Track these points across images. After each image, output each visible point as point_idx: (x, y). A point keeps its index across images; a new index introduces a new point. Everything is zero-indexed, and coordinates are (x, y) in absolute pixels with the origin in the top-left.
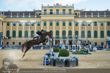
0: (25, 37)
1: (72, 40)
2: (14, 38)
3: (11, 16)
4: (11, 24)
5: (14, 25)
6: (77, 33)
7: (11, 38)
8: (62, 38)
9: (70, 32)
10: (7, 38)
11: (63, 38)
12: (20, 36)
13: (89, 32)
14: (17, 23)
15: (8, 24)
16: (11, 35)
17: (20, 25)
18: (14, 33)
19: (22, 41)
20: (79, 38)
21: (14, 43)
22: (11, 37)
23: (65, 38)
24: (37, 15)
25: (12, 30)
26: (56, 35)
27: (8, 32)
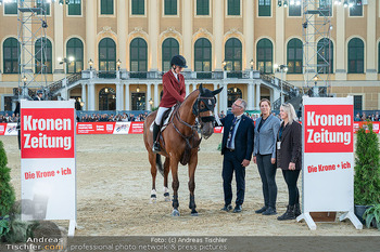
1: (246, 85)
6: (264, 50)
8: (194, 75)
9: (233, 48)
11: (200, 76)
13: (325, 47)
20: (277, 75)
23: (209, 76)
26: (164, 60)
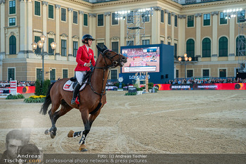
2: (207, 59)
4: (198, 22)
5: (207, 22)
7: (199, 59)
10: (190, 59)
12: (223, 52)
14: (215, 17)
15: (191, 23)
16: (198, 50)
17: (223, 21)
18: (206, 44)
19: (228, 65)
21: (206, 73)
22: (197, 57)
25: (202, 36)
27: (190, 45)
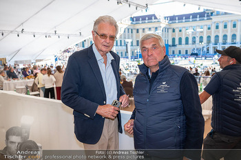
0: (193, 44)
3: (177, 21)
4: (177, 31)
5: (180, 31)
7: (177, 46)
12: (187, 43)
14: (184, 29)
15: (174, 31)
16: (177, 42)
18: (180, 39)
21: (180, 52)
24: (207, 16)
25: (178, 36)
27: (174, 39)
